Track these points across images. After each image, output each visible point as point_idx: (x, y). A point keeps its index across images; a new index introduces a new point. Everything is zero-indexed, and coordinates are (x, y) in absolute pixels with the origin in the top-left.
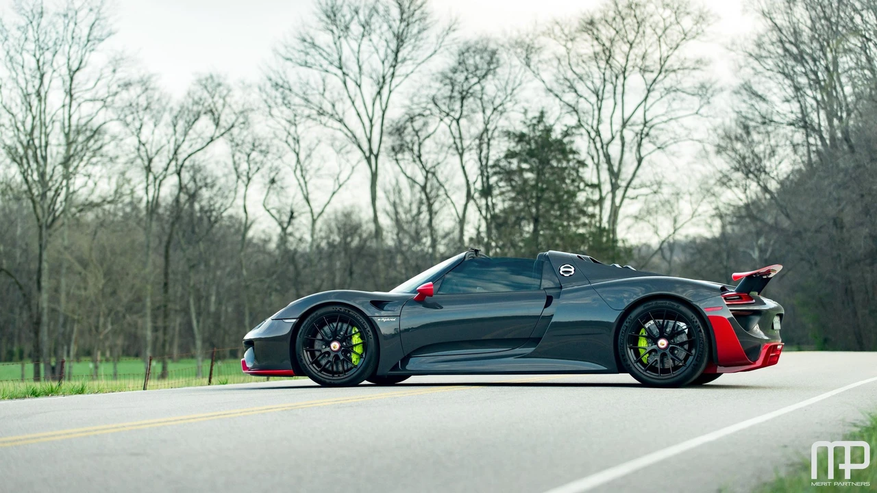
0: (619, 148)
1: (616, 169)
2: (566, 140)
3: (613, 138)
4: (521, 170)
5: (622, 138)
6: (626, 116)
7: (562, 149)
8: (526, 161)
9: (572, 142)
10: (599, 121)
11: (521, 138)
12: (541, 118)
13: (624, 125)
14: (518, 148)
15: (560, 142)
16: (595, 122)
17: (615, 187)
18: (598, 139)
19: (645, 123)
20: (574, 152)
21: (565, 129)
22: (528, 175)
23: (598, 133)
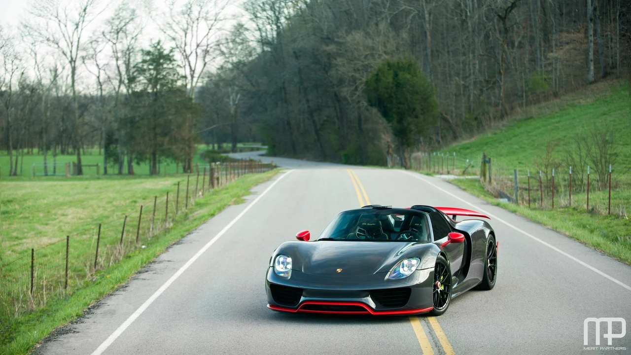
0: (195, 57)
1: (193, 69)
2: (171, 54)
3: (192, 53)
4: (150, 69)
5: (196, 53)
6: (199, 42)
7: (169, 58)
8: (152, 65)
9: (173, 56)
10: (185, 45)
11: (148, 53)
12: (159, 43)
13: (198, 46)
14: (148, 58)
15: (168, 55)
16: (183, 46)
17: (192, 77)
18: (184, 54)
19: (208, 45)
20: (174, 60)
21: (171, 49)
22: (152, 72)
23: (185, 51)
